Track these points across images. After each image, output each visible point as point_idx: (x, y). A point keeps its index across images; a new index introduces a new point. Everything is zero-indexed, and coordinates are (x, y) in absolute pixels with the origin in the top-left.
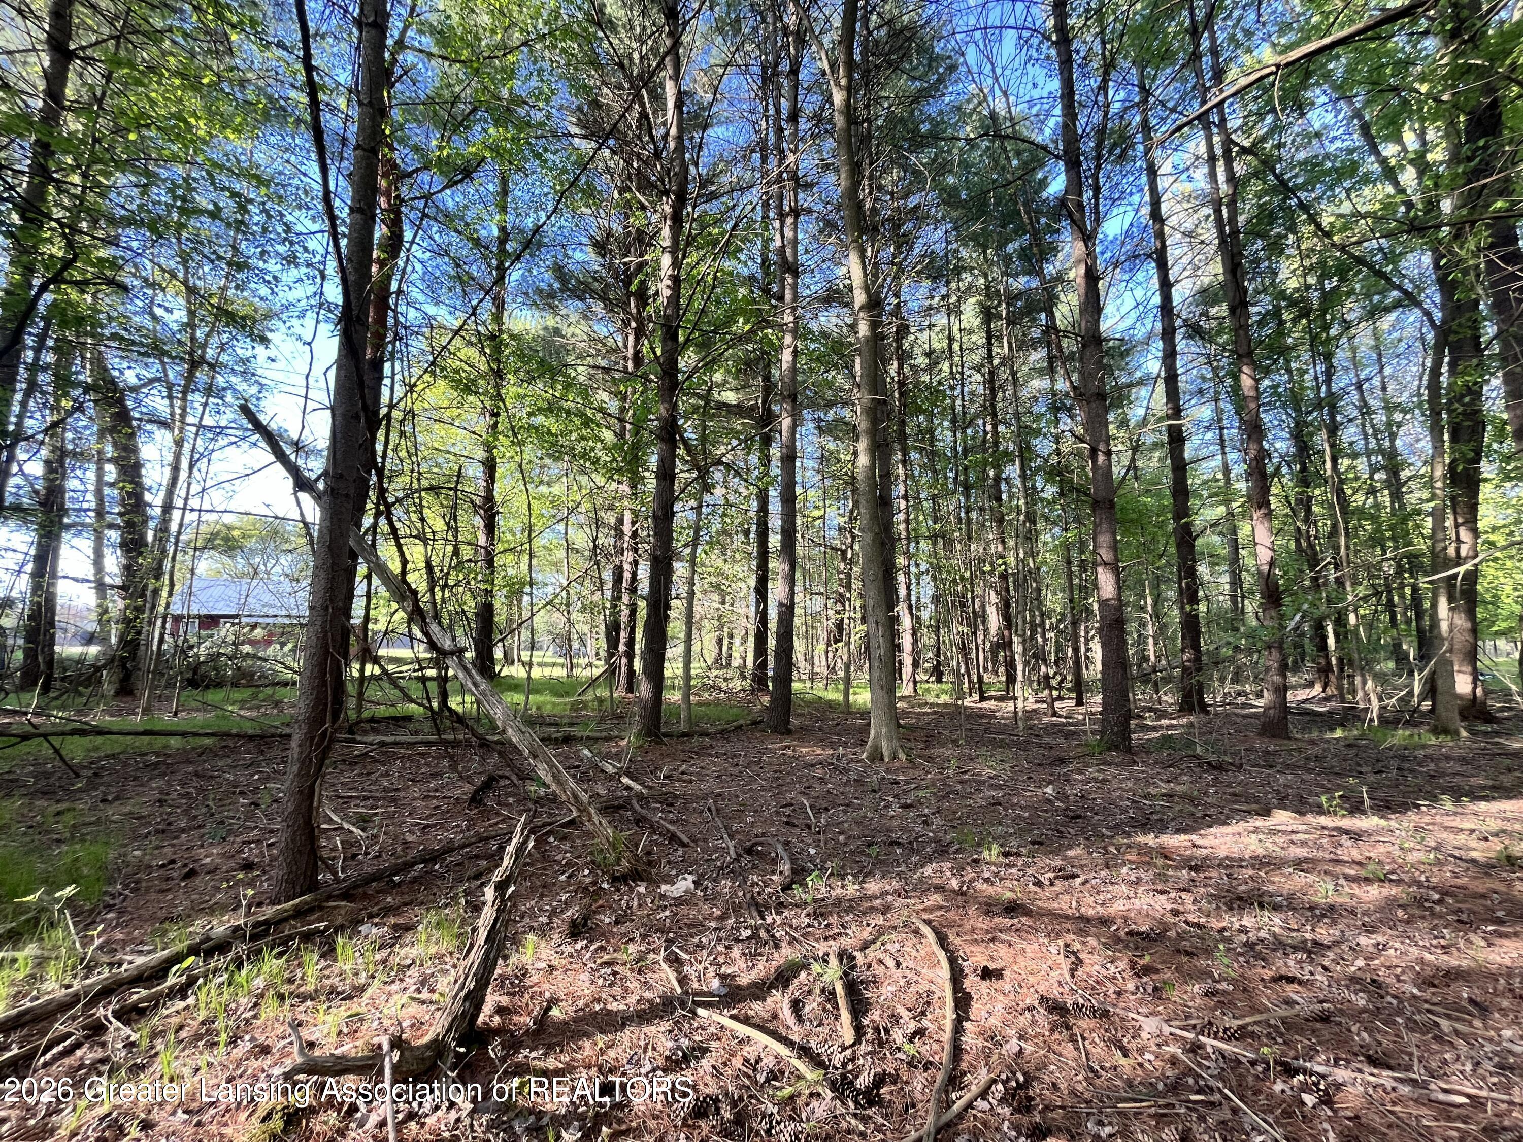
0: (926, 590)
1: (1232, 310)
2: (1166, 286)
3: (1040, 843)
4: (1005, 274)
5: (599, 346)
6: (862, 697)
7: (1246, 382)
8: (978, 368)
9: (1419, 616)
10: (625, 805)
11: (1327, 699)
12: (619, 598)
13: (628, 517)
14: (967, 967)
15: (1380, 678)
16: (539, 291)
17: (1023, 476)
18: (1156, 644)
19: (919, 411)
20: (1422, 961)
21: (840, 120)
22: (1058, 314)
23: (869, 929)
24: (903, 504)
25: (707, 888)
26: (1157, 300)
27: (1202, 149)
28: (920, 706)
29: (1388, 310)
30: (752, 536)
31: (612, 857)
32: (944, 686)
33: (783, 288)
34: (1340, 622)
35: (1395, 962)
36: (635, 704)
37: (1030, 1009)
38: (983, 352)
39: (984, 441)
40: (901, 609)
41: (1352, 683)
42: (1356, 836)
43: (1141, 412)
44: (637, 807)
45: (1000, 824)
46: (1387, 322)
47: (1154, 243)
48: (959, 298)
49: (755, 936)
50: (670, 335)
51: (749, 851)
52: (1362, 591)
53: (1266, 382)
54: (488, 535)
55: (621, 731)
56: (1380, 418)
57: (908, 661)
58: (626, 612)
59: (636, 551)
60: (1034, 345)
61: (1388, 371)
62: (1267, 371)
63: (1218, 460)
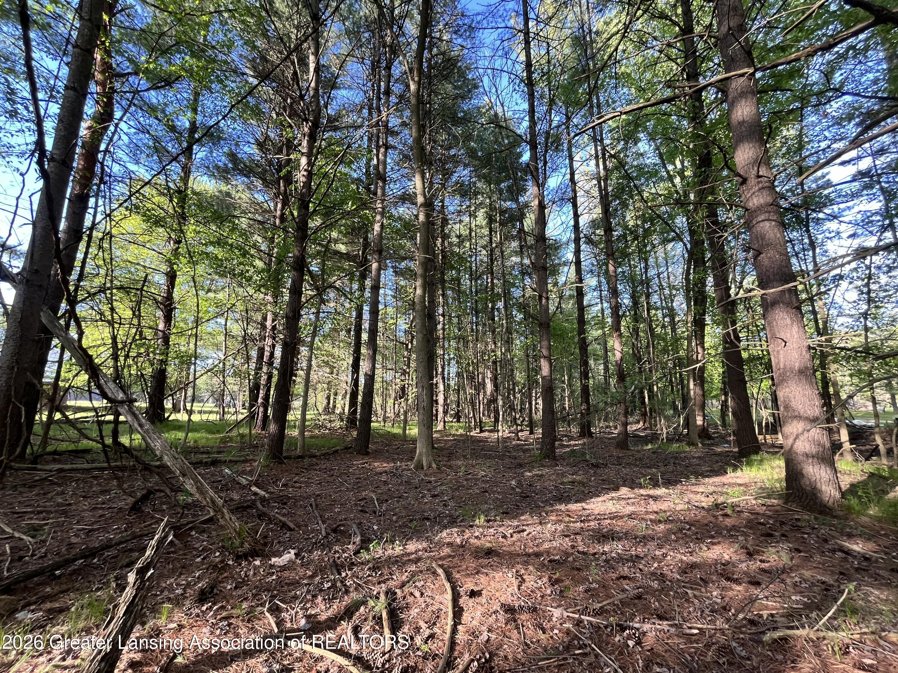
0: (453, 369)
1: (605, 232)
2: (576, 216)
3: (507, 513)
4: (499, 199)
5: (258, 207)
6: (414, 431)
7: (611, 268)
8: (484, 247)
9: (683, 388)
10: (252, 505)
11: (645, 429)
12: (261, 369)
13: (270, 317)
14: (462, 591)
15: (667, 418)
16: (217, 167)
17: (506, 307)
18: (569, 401)
19: (452, 268)
20: (681, 561)
21: (413, 101)
22: (525, 224)
23: (406, 574)
24: (441, 319)
25: (304, 557)
26: (572, 223)
27: (593, 152)
28: (446, 436)
29: (670, 241)
30: (352, 333)
31: (237, 542)
32: (461, 424)
33: (376, 188)
34: (650, 391)
35: (671, 562)
36: (265, 437)
37: (496, 612)
38: (487, 238)
39: (487, 287)
40: (438, 380)
41: (655, 421)
42: (655, 498)
43: (564, 279)
44: (260, 506)
45: (486, 503)
46: (670, 246)
47: (571, 195)
48: (476, 208)
49: (334, 586)
50: (304, 205)
51: (335, 531)
52: (659, 375)
53: (620, 270)
54: (166, 323)
55: (255, 455)
56: (667, 292)
57: (441, 409)
58: (264, 377)
59: (274, 338)
60: (513, 238)
61: (670, 270)
62: (620, 265)
63: (599, 306)
